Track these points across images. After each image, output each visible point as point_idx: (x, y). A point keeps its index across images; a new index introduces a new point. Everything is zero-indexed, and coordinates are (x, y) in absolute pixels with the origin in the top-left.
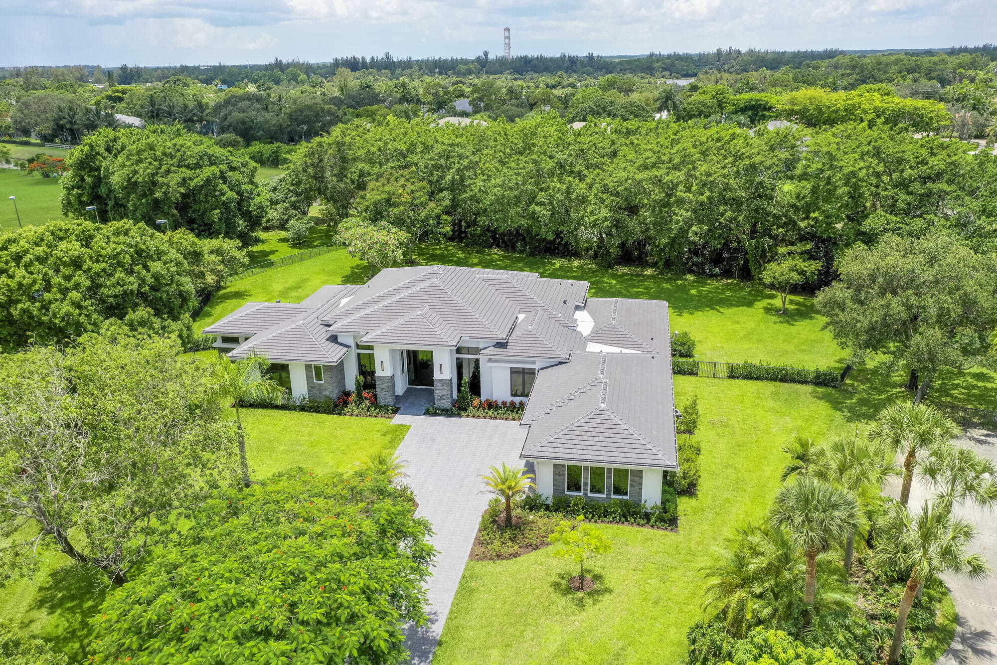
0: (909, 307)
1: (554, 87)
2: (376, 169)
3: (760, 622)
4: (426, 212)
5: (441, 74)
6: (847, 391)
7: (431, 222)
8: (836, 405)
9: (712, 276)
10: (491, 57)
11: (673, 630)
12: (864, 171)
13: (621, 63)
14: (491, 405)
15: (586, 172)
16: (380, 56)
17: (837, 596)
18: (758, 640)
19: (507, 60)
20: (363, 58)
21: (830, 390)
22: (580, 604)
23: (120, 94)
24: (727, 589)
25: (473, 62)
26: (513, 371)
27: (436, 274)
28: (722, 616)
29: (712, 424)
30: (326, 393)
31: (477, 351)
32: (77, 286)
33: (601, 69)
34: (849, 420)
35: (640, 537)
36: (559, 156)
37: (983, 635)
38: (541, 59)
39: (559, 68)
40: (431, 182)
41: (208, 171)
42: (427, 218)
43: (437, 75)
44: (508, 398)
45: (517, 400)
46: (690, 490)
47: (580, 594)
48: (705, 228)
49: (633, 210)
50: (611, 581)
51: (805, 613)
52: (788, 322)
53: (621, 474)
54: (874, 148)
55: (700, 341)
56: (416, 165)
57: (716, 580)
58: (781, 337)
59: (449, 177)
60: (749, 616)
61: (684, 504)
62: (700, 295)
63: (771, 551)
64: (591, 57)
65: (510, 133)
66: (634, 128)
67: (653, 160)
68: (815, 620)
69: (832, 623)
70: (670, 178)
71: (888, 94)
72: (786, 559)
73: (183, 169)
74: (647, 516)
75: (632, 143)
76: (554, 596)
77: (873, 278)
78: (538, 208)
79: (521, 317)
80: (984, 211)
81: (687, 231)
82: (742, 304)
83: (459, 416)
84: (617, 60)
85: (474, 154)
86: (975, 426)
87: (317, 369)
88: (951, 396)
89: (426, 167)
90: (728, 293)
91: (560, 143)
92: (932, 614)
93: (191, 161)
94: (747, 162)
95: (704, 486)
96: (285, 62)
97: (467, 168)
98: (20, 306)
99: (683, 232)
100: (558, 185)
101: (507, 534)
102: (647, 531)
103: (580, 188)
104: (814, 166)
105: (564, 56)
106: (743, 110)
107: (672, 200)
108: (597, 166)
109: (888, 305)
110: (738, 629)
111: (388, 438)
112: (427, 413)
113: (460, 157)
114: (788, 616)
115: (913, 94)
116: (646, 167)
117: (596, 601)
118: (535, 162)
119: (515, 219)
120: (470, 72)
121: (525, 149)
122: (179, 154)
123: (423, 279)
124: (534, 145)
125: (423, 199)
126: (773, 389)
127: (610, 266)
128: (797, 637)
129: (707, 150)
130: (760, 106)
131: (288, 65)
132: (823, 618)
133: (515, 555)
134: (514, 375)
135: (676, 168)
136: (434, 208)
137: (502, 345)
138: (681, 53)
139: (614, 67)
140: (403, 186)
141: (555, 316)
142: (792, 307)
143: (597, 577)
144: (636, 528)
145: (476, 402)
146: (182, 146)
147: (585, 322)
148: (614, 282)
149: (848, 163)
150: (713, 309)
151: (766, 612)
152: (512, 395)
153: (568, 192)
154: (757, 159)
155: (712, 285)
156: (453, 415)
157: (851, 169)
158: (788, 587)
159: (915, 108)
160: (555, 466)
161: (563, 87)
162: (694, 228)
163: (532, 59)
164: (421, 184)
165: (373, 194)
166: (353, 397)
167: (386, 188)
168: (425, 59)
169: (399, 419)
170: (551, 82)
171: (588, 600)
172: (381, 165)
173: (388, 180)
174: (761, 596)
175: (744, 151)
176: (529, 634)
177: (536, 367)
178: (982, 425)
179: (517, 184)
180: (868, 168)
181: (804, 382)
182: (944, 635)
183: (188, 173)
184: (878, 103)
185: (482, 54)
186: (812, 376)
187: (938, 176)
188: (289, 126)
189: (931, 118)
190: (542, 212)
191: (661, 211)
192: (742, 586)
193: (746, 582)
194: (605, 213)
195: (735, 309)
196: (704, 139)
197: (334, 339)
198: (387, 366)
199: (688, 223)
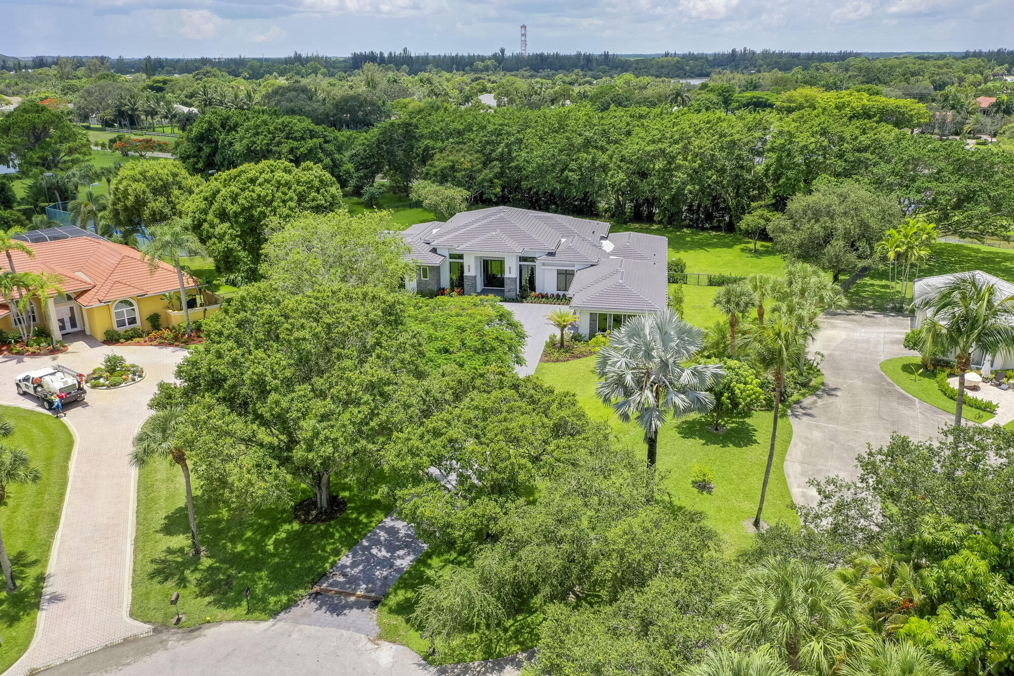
0: (825, 228)
1: (571, 84)
2: (439, 144)
4: (482, 177)
5: (458, 70)
7: (486, 184)
9: (704, 229)
10: (508, 53)
12: (813, 145)
13: (637, 62)
14: (543, 295)
15: (607, 146)
16: (398, 51)
19: (523, 57)
20: (381, 54)
23: (160, 85)
25: (489, 59)
26: (559, 273)
27: (501, 211)
29: (694, 308)
30: (430, 287)
31: (533, 259)
32: (291, 199)
33: (617, 68)
36: (587, 134)
37: (837, 389)
38: (557, 57)
39: (576, 66)
40: (485, 155)
42: (484, 180)
43: (454, 71)
44: (555, 292)
45: (561, 293)
48: (697, 187)
49: (643, 175)
52: (758, 257)
54: (822, 128)
56: (473, 140)
58: (750, 266)
59: (500, 150)
62: (693, 241)
64: (606, 56)
65: (548, 116)
66: (644, 113)
67: (659, 136)
70: (671, 149)
71: (877, 94)
73: (290, 141)
75: (643, 125)
78: (570, 174)
79: (563, 240)
80: (893, 172)
81: (684, 189)
82: (724, 246)
83: (522, 302)
84: (632, 60)
85: (519, 132)
86: (869, 309)
87: (425, 270)
88: (860, 296)
89: (480, 142)
90: (716, 240)
91: (589, 124)
93: (299, 134)
94: (729, 139)
96: (304, 55)
97: (513, 143)
98: (259, 209)
99: (680, 190)
100: (585, 155)
101: (562, 351)
103: (603, 158)
104: (778, 142)
105: (580, 54)
106: (746, 105)
107: (673, 166)
108: (616, 142)
109: (812, 227)
113: (508, 134)
115: (907, 95)
116: (653, 142)
118: (568, 138)
119: (551, 183)
120: (486, 69)
121: (560, 129)
122: (287, 129)
123: (493, 215)
124: (567, 125)
125: (479, 166)
127: (625, 223)
129: (700, 129)
130: (760, 102)
131: (308, 59)
133: (568, 360)
134: (560, 276)
135: (676, 142)
136: (487, 173)
137: (551, 254)
138: (696, 53)
139: (630, 66)
140: (464, 157)
141: (587, 240)
142: (761, 249)
145: (533, 293)
146: (289, 123)
147: (608, 246)
149: (804, 139)
150: (702, 249)
152: (557, 289)
153: (594, 161)
154: (737, 137)
155: (703, 235)
156: (517, 301)
157: (804, 143)
159: (897, 106)
160: (591, 314)
161: (580, 85)
162: (689, 187)
163: (548, 57)
164: (476, 155)
165: (440, 162)
166: (449, 290)
167: (451, 158)
168: (442, 55)
170: (567, 79)
172: (443, 141)
173: (451, 152)
175: (726, 130)
177: (575, 269)
178: (874, 309)
179: (553, 155)
180: (816, 143)
182: (813, 389)
183: (295, 144)
185: (498, 51)
187: (865, 149)
188: (335, 114)
189: (912, 116)
190: (573, 176)
191: (664, 175)
194: (622, 176)
195: (719, 249)
196: (696, 121)
197: (434, 251)
198: (472, 270)
199: (684, 183)
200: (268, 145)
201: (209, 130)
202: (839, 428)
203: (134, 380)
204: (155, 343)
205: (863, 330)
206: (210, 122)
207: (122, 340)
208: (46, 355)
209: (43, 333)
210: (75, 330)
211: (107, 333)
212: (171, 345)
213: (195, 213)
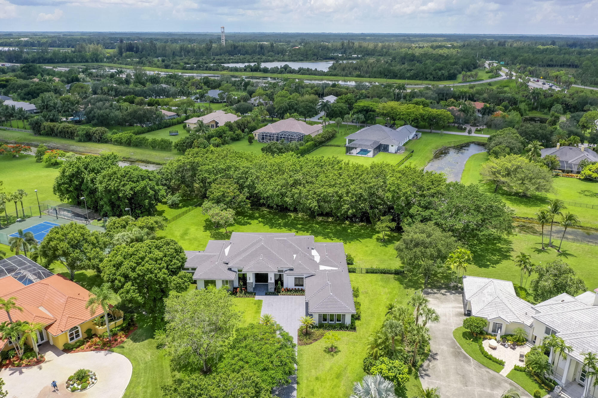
2: (213, 177)
3: (381, 356)
6: (405, 276)
8: (401, 282)
9: (356, 222)
11: (359, 360)
14: (288, 290)
17: (399, 348)
18: (381, 360)
19: (223, 46)
21: (400, 276)
22: (333, 355)
24: (373, 348)
26: (295, 278)
27: (261, 240)
28: (372, 355)
29: (363, 293)
31: (282, 272)
34: (405, 288)
35: (346, 334)
37: (436, 354)
40: (240, 185)
41: (143, 184)
44: (294, 287)
45: (297, 287)
46: (358, 318)
47: (332, 353)
48: (354, 210)
49: (326, 202)
50: (340, 348)
51: (392, 353)
52: (385, 245)
53: (339, 316)
55: (355, 257)
57: (370, 346)
58: (383, 253)
59: (248, 182)
60: (378, 354)
61: (357, 323)
62: (352, 233)
63: (383, 337)
68: (394, 354)
69: (398, 354)
70: (341, 192)
72: (387, 339)
73: (131, 183)
74: (347, 328)
76: (325, 354)
77: (411, 241)
78: (288, 199)
79: (295, 256)
82: (368, 237)
83: (278, 295)
86: (443, 288)
87: (226, 282)
90: (363, 231)
92: (424, 350)
95: (363, 316)
97: (255, 179)
99: (346, 212)
100: (296, 191)
101: (308, 337)
102: (348, 332)
103: (305, 192)
104: (392, 188)
106: (361, 111)
107: (342, 200)
110: (376, 358)
111: (257, 305)
112: (266, 294)
113: (252, 174)
114: (388, 354)
117: (337, 355)
122: (128, 175)
123: (257, 242)
126: (381, 277)
128: (390, 358)
130: (368, 109)
132: (396, 353)
133: (311, 343)
134: (296, 280)
137: (291, 270)
141: (307, 256)
142: (386, 237)
143: (336, 348)
144: (344, 332)
145: (283, 289)
148: (318, 226)
150: (358, 240)
151: (383, 353)
152: (295, 286)
153: (300, 193)
155: (356, 227)
156: (275, 294)
158: (388, 346)
159: (437, 115)
160: (319, 315)
162: (350, 211)
163: (238, 46)
164: (235, 186)
165: (216, 191)
166: (239, 290)
169: (257, 298)
171: (335, 355)
174: (381, 349)
176: (321, 365)
177: (304, 277)
178: (445, 288)
180: (411, 190)
181: (391, 273)
182: (426, 355)
183: (133, 184)
184: (421, 111)
186: (394, 271)
187: (434, 195)
190: (289, 201)
192: (376, 347)
193: (378, 346)
195: (366, 239)
197: (230, 269)
198: (251, 279)
199: (348, 209)
200: (118, 186)
201: (78, 172)
202: (442, 383)
203: (93, 383)
204: (92, 348)
205: (442, 306)
206: (78, 168)
207: (74, 349)
208: (34, 365)
209: (28, 349)
210: (43, 342)
211: (65, 345)
212: (102, 349)
213: (109, 275)
